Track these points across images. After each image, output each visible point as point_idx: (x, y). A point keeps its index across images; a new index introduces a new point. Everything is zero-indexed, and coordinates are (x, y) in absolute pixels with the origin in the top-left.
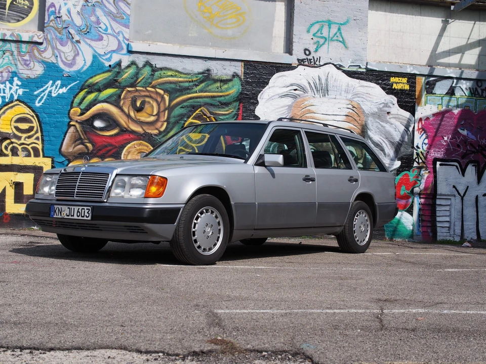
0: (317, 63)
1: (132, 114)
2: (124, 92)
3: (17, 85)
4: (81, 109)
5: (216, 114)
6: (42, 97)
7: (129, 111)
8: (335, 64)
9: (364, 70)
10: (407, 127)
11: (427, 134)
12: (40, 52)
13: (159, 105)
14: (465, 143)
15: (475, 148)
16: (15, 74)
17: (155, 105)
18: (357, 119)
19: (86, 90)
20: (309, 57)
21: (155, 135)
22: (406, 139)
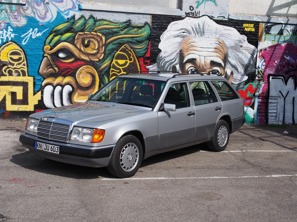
0: (198, 15)
1: (82, 49)
2: (77, 35)
3: (11, 31)
4: (50, 46)
5: (134, 48)
6: (26, 39)
7: (80, 47)
8: (209, 15)
9: (227, 20)
10: (252, 55)
11: (265, 60)
12: (24, 10)
13: (99, 43)
14: (288, 64)
15: (294, 68)
16: (9, 24)
17: (96, 43)
18: (222, 50)
19: (53, 34)
20: (193, 11)
21: (97, 62)
22: (252, 63)
